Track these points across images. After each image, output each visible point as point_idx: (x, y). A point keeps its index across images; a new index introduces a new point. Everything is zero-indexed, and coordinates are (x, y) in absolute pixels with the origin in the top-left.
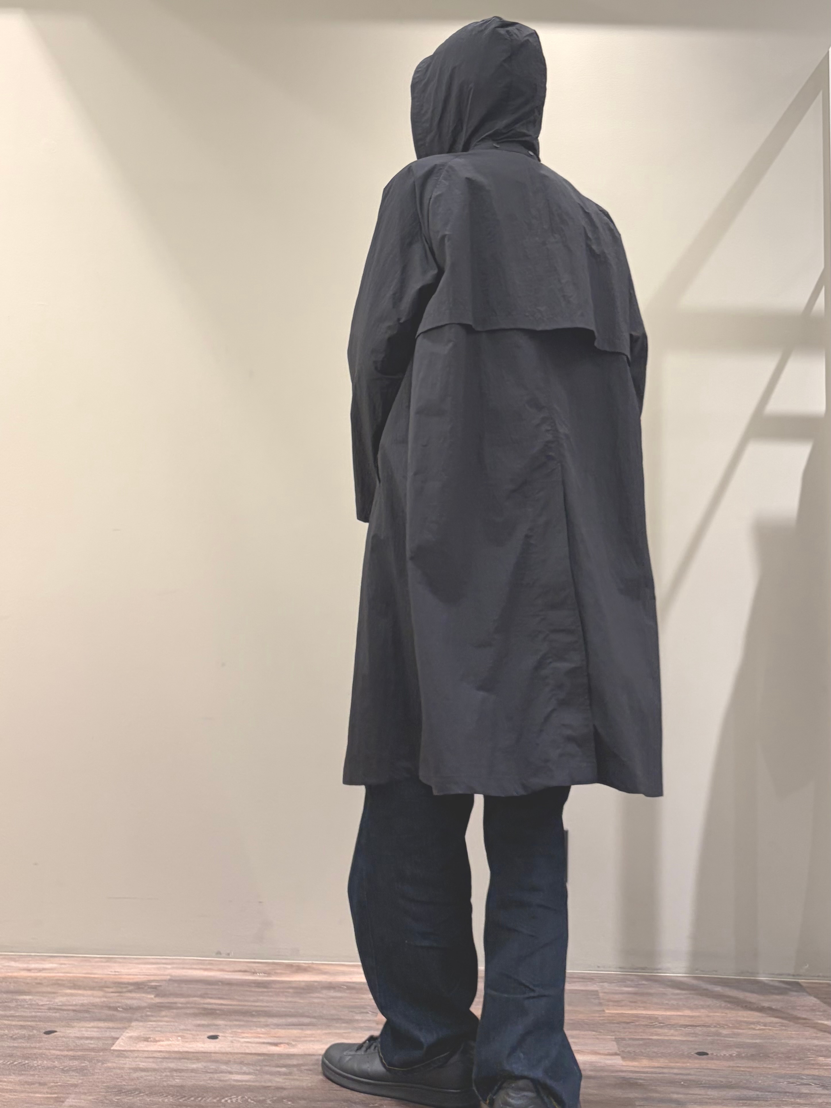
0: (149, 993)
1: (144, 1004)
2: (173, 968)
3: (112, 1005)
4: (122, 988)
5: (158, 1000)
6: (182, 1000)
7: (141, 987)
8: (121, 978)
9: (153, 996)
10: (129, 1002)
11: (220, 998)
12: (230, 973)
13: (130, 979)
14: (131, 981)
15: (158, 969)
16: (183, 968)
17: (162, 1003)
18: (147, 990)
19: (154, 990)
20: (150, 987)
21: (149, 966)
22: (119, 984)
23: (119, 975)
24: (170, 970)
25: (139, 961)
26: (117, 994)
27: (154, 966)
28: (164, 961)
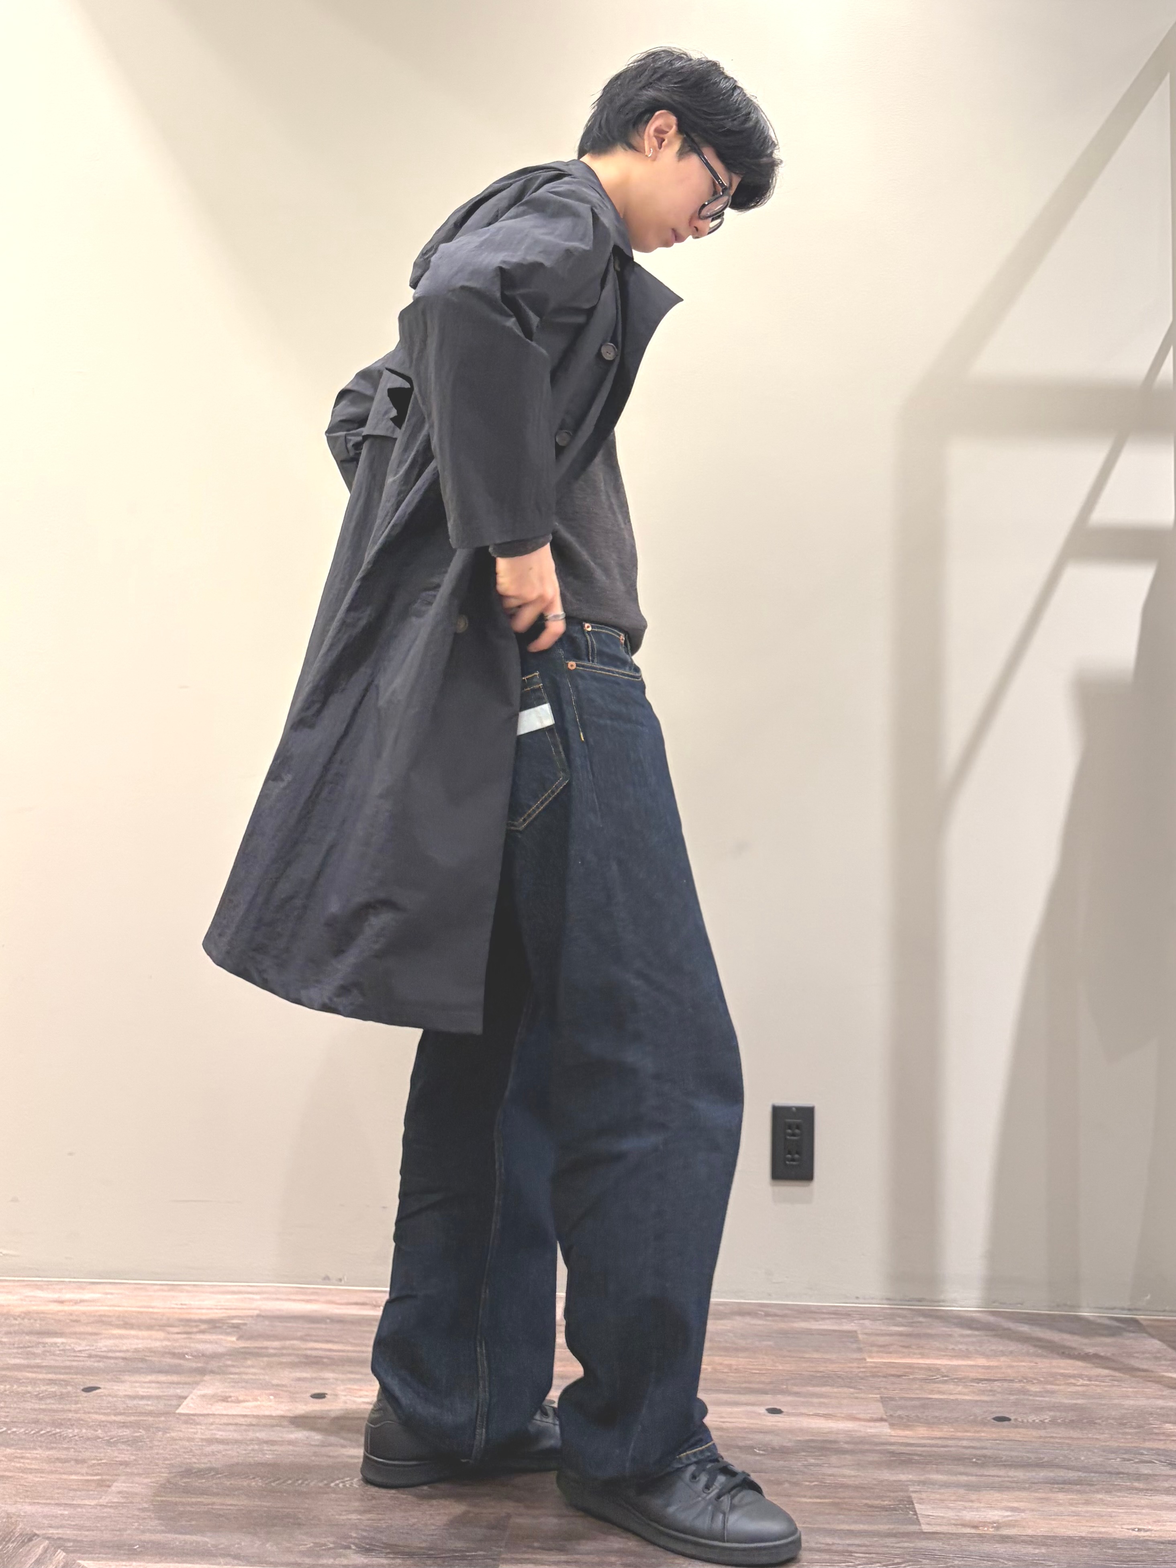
0: (228, 1334)
1: (221, 1350)
2: (261, 1300)
3: (176, 1351)
4: (191, 1327)
5: (242, 1344)
6: (276, 1344)
7: (217, 1325)
8: (189, 1313)
9: (234, 1339)
10: (201, 1347)
11: (328, 1342)
12: (342, 1306)
13: (202, 1314)
14: (204, 1317)
15: (242, 1300)
16: (277, 1300)
17: (248, 1348)
18: (226, 1329)
19: (235, 1329)
20: (230, 1325)
21: (229, 1297)
22: (187, 1322)
23: (187, 1309)
24: (260, 1303)
25: (215, 1289)
26: (185, 1336)
27: (236, 1296)
28: (250, 1289)
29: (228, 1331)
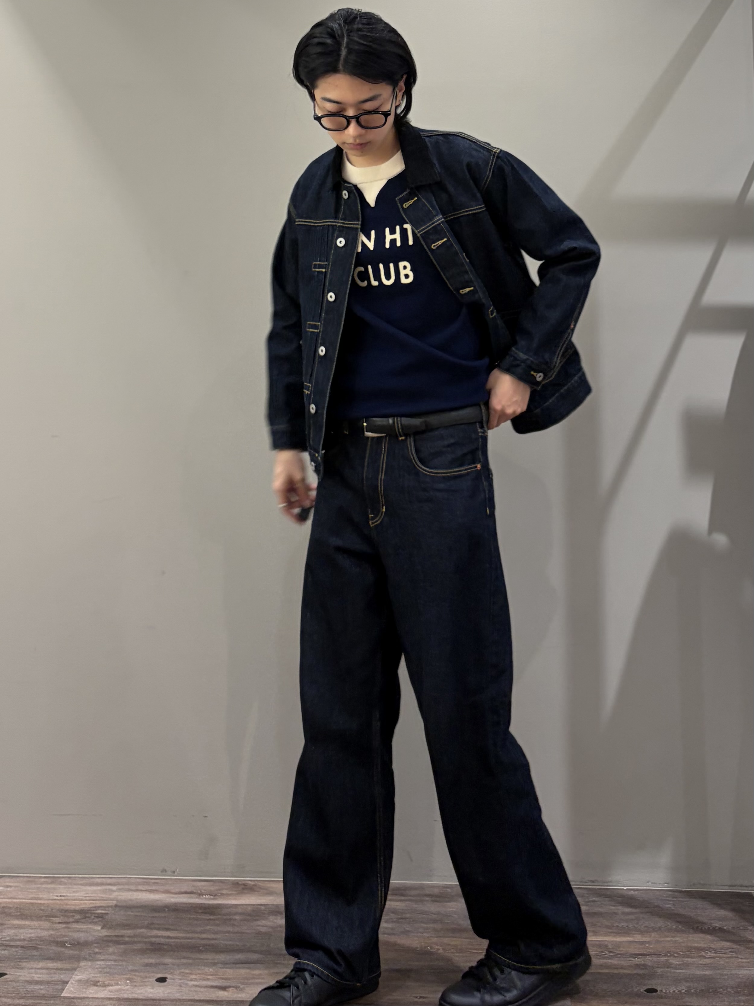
0: (95, 923)
1: (91, 938)
2: (119, 890)
3: (59, 940)
4: (68, 917)
5: (105, 933)
6: (129, 932)
7: (87, 915)
8: (67, 905)
9: (99, 928)
10: (76, 935)
11: (167, 929)
12: (176, 896)
13: (75, 905)
14: (77, 908)
15: (104, 891)
16: (129, 890)
17: (110, 936)
18: (94, 919)
19: (100, 919)
20: (96, 915)
21: (95, 888)
22: (65, 912)
23: (65, 900)
24: (116, 893)
25: (84, 881)
26: (64, 926)
27: (99, 888)
28: (109, 881)
29: (94, 920)
